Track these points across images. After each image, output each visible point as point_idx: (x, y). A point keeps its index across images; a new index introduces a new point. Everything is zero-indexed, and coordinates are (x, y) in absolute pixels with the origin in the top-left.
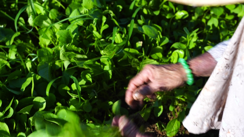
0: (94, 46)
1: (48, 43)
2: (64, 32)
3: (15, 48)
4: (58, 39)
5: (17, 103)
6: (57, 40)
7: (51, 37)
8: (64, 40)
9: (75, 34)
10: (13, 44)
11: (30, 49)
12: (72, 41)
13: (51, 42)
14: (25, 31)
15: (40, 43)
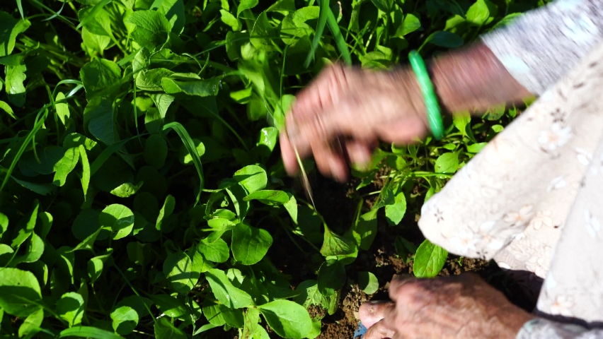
0: (223, 47)
1: (104, 44)
2: (148, 14)
3: (22, 64)
4: (132, 34)
5: (47, 218)
6: (129, 37)
7: (112, 27)
8: (147, 37)
9: (175, 18)
10: (16, 51)
11: (56, 58)
12: (169, 37)
13: (112, 42)
14: (44, 14)
15: (83, 45)
